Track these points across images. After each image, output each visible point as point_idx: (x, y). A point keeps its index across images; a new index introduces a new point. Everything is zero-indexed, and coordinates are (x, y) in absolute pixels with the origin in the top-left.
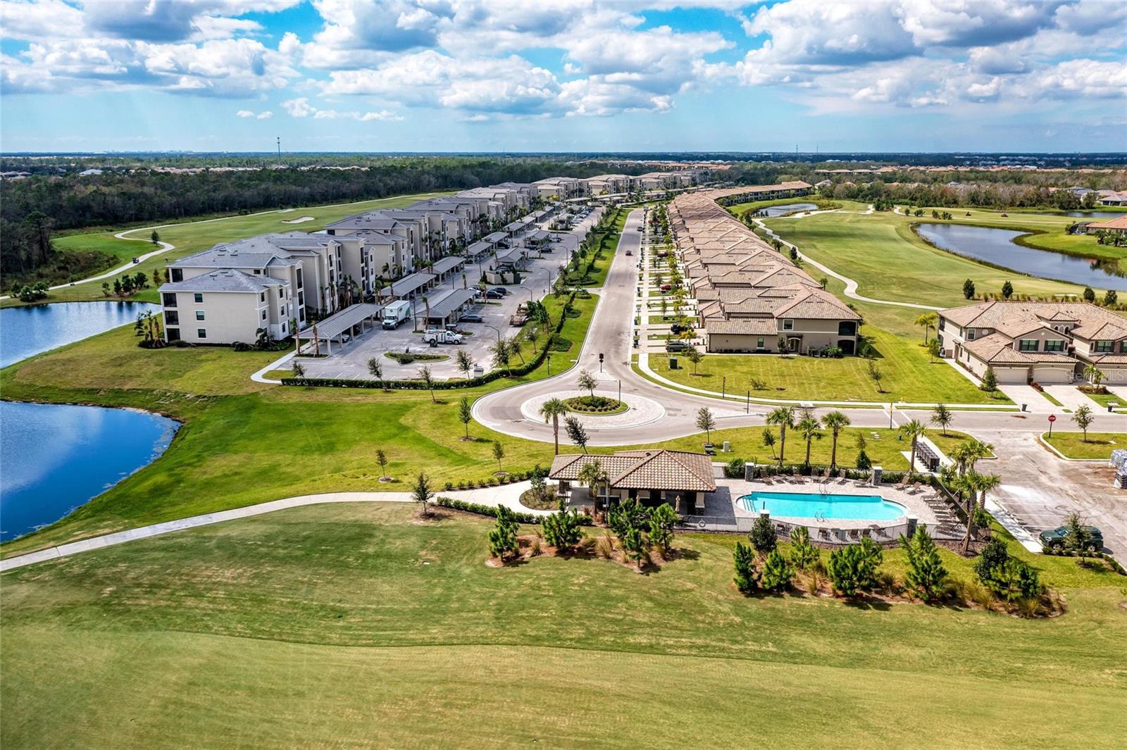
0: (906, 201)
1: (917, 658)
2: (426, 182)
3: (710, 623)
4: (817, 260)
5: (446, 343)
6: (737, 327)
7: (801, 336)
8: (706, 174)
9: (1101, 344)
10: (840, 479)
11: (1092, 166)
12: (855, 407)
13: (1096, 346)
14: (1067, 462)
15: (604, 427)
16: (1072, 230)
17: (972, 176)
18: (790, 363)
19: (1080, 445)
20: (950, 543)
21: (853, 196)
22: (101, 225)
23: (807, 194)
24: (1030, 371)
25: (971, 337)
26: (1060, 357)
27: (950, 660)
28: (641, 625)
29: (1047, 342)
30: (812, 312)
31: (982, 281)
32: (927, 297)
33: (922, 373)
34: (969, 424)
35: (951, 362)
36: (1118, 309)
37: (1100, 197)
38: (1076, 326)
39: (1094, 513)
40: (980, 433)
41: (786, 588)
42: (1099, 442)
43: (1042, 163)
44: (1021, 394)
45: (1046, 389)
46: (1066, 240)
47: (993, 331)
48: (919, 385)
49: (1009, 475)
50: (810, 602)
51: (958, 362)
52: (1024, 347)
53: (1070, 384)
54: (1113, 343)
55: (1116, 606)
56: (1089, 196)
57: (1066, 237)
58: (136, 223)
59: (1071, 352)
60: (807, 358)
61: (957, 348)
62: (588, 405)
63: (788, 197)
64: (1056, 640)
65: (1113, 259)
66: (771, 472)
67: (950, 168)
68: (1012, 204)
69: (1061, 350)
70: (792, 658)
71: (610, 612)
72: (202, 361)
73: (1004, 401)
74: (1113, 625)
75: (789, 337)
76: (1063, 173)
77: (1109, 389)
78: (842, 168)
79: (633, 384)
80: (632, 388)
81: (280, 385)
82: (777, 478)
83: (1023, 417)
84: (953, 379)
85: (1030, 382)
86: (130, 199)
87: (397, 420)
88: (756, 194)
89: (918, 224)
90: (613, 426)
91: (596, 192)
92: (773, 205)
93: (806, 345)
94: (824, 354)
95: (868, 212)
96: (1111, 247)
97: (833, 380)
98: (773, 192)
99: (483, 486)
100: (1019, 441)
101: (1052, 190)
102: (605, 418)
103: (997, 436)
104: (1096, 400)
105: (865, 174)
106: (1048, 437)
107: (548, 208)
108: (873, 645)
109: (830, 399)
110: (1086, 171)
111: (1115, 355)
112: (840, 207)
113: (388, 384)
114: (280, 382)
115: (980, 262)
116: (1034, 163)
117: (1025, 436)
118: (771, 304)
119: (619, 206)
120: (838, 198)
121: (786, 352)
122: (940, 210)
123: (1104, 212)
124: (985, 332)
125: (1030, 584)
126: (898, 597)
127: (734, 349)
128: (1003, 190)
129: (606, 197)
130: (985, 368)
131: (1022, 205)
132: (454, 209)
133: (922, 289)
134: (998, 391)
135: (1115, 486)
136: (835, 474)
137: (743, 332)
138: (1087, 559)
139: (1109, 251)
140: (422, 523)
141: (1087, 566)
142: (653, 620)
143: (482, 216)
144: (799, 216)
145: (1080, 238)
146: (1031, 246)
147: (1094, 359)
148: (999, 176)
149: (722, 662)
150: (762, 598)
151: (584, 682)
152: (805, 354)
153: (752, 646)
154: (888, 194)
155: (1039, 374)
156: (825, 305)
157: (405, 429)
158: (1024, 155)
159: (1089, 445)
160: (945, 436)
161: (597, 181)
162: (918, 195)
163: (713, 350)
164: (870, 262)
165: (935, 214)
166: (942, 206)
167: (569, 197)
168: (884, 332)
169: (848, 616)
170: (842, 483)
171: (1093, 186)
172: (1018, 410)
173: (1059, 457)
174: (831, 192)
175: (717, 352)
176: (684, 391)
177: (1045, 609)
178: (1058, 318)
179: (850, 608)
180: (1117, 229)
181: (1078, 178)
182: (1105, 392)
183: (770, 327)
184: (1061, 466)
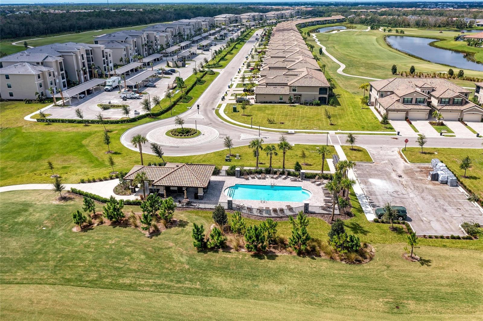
0: (387, 25)
1: (277, 291)
2: (169, 17)
3: (171, 269)
4: (332, 54)
5: (131, 98)
6: (271, 90)
7: (301, 95)
8: (298, 12)
9: (443, 100)
10: (284, 177)
11: (478, 7)
12: (314, 133)
13: (441, 101)
14: (409, 165)
15: (183, 145)
16: (457, 39)
17: (421, 12)
18: (293, 108)
19: (419, 155)
20: (326, 215)
21: (363, 22)
22: (9, 38)
23: (342, 22)
24: (407, 114)
25: (382, 96)
26: (422, 107)
27: (295, 293)
28: (130, 271)
29: (417, 99)
30: (307, 83)
31: (405, 65)
32: (374, 73)
33: (356, 114)
34: (368, 142)
35: (372, 108)
36: (464, 80)
37: (476, 22)
38: (433, 90)
39: (412, 195)
40: (371, 148)
41: (223, 246)
42: (429, 153)
43: (456, 6)
44: (400, 126)
45: (413, 122)
46: (454, 44)
47: (392, 93)
48: (351, 120)
49: (376, 172)
50: (232, 256)
51: (375, 108)
52: (405, 101)
53: (426, 120)
54: (450, 99)
55: (401, 255)
56: (470, 22)
57: (454, 42)
58: (26, 37)
59: (429, 104)
60: (303, 106)
61: (376, 101)
62: (179, 133)
63: (333, 23)
64: (360, 279)
65: (473, 53)
66: (250, 173)
67: (413, 9)
68: (435, 26)
69: (423, 103)
70: (206, 293)
71: (118, 263)
72: (6, 109)
73: (390, 130)
74: (395, 269)
75: (294, 95)
76: (463, 11)
77: (445, 122)
78: (363, 9)
79: (211, 120)
80: (210, 122)
81: (35, 122)
82: (252, 176)
83: (397, 139)
84: (369, 117)
85: (407, 119)
86: (23, 26)
87: (81, 141)
88: (318, 21)
89: (389, 36)
90: (188, 145)
91: (244, 21)
92: (325, 27)
93: (303, 100)
94: (311, 104)
95: (367, 30)
96: (473, 47)
97: (310, 118)
98: (326, 21)
99: (101, 180)
100: (389, 152)
101: (454, 19)
102: (185, 140)
103: (379, 150)
104: (436, 129)
105: (373, 12)
106: (404, 150)
107: (217, 29)
108: (255, 284)
109: (304, 129)
110: (474, 10)
111: (450, 105)
112: (355, 28)
113: (88, 121)
114: (36, 120)
115: (409, 55)
116: (452, 6)
117: (393, 149)
118: (288, 79)
119: (253, 28)
120: (356, 23)
121: (293, 103)
122: (399, 29)
123: (477, 30)
124: (389, 93)
125: (354, 245)
126: (284, 251)
127: (268, 101)
128: (431, 19)
129: (248, 24)
130: (385, 111)
131: (439, 26)
132: (164, 30)
133: (375, 69)
134: (390, 124)
135: (428, 179)
136: (283, 173)
137: (272, 93)
138: (395, 225)
139: (471, 49)
140: (57, 203)
141: (395, 229)
142: (140, 268)
143: (179, 33)
144: (334, 32)
145: (460, 43)
146: (437, 47)
147: (439, 108)
148: (433, 12)
149: (165, 295)
150: (206, 253)
151: (79, 310)
152: (302, 104)
153: (188, 284)
154: (379, 21)
155: (411, 115)
156: (314, 79)
157: (82, 146)
158: (450, 3)
159: (424, 154)
160: (353, 149)
161: (245, 16)
162: (392, 22)
163: (258, 101)
164: (356, 55)
165: (397, 31)
166: (402, 27)
167: (231, 23)
168: (347, 92)
169: (249, 264)
170: (285, 179)
171: (475, 18)
172: (396, 135)
173: (406, 162)
174: (353, 20)
175: (260, 103)
176: (235, 124)
177: (360, 258)
178: (424, 86)
179: (253, 259)
180: (478, 38)
181: (469, 13)
182: (442, 124)
183: (286, 91)
184: (405, 167)
